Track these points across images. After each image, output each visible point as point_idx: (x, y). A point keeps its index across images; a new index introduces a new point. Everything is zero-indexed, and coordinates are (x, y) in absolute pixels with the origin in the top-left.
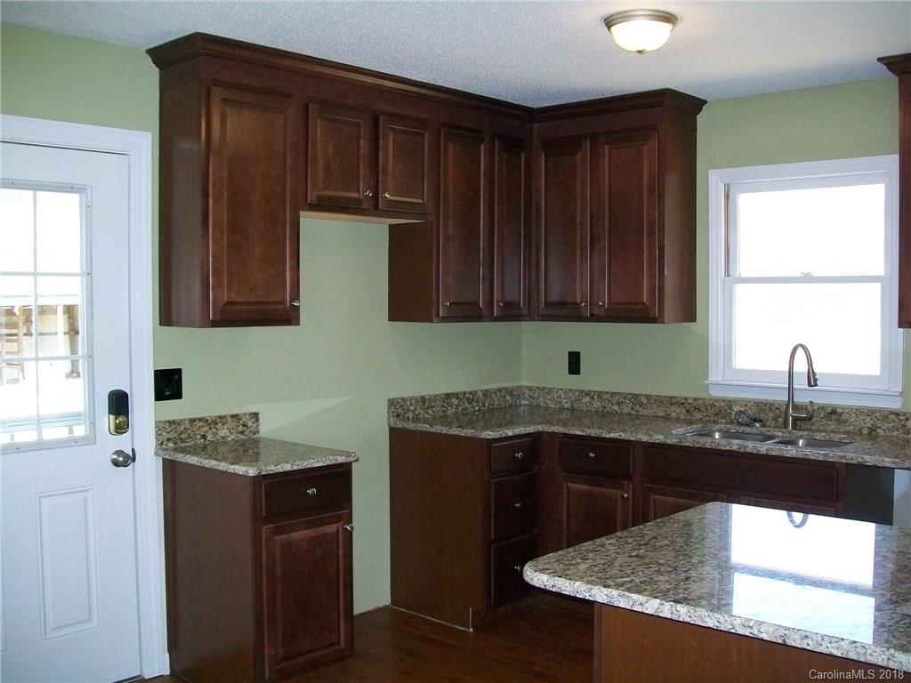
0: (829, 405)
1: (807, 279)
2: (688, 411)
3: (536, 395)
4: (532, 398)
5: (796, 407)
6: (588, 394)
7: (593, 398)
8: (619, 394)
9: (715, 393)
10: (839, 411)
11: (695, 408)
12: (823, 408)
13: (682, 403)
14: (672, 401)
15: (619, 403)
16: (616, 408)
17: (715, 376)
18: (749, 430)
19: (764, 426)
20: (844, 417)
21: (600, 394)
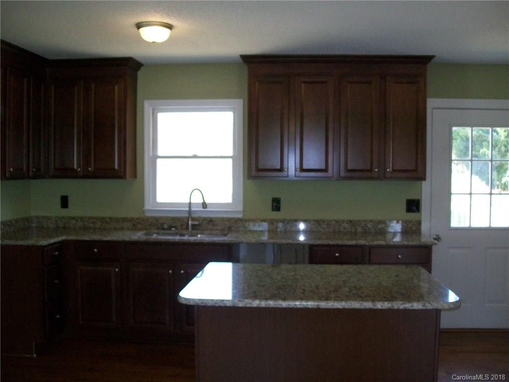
0: (209, 217)
1: (195, 157)
2: (134, 225)
3: (41, 221)
4: (39, 222)
5: (193, 219)
6: (74, 218)
7: (77, 221)
8: (93, 218)
9: (148, 215)
10: (214, 220)
11: (138, 223)
12: (205, 219)
13: (131, 220)
14: (125, 220)
15: (93, 223)
16: (91, 225)
17: (148, 206)
18: (169, 232)
19: (177, 229)
20: (216, 223)
21: (82, 218)
